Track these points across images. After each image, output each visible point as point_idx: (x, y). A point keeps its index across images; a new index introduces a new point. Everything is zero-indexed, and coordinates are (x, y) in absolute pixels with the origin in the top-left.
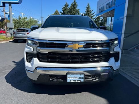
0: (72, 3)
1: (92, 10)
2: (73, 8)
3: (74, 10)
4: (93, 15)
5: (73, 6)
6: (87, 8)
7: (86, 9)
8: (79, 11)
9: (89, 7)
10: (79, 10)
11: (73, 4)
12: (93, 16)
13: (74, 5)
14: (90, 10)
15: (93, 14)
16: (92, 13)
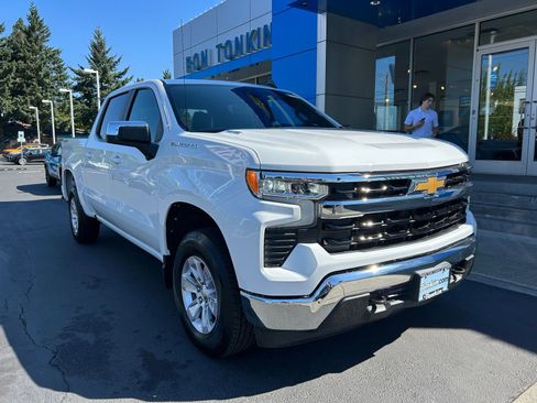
0: (21, 21)
1: (116, 60)
2: (30, 42)
3: (34, 52)
4: (123, 79)
5: (28, 33)
7: (89, 53)
8: (61, 56)
9: (101, 45)
10: (58, 52)
12: (123, 83)
13: (32, 28)
14: (108, 56)
15: (123, 73)
16: (119, 69)
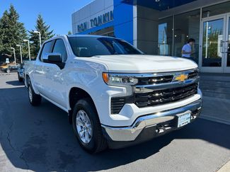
0: (6, 11)
1: (48, 27)
2: (11, 20)
3: (13, 25)
6: (38, 21)
9: (41, 21)
10: (23, 24)
11: (9, 12)
12: (51, 37)
15: (51, 33)
16: (49, 31)
